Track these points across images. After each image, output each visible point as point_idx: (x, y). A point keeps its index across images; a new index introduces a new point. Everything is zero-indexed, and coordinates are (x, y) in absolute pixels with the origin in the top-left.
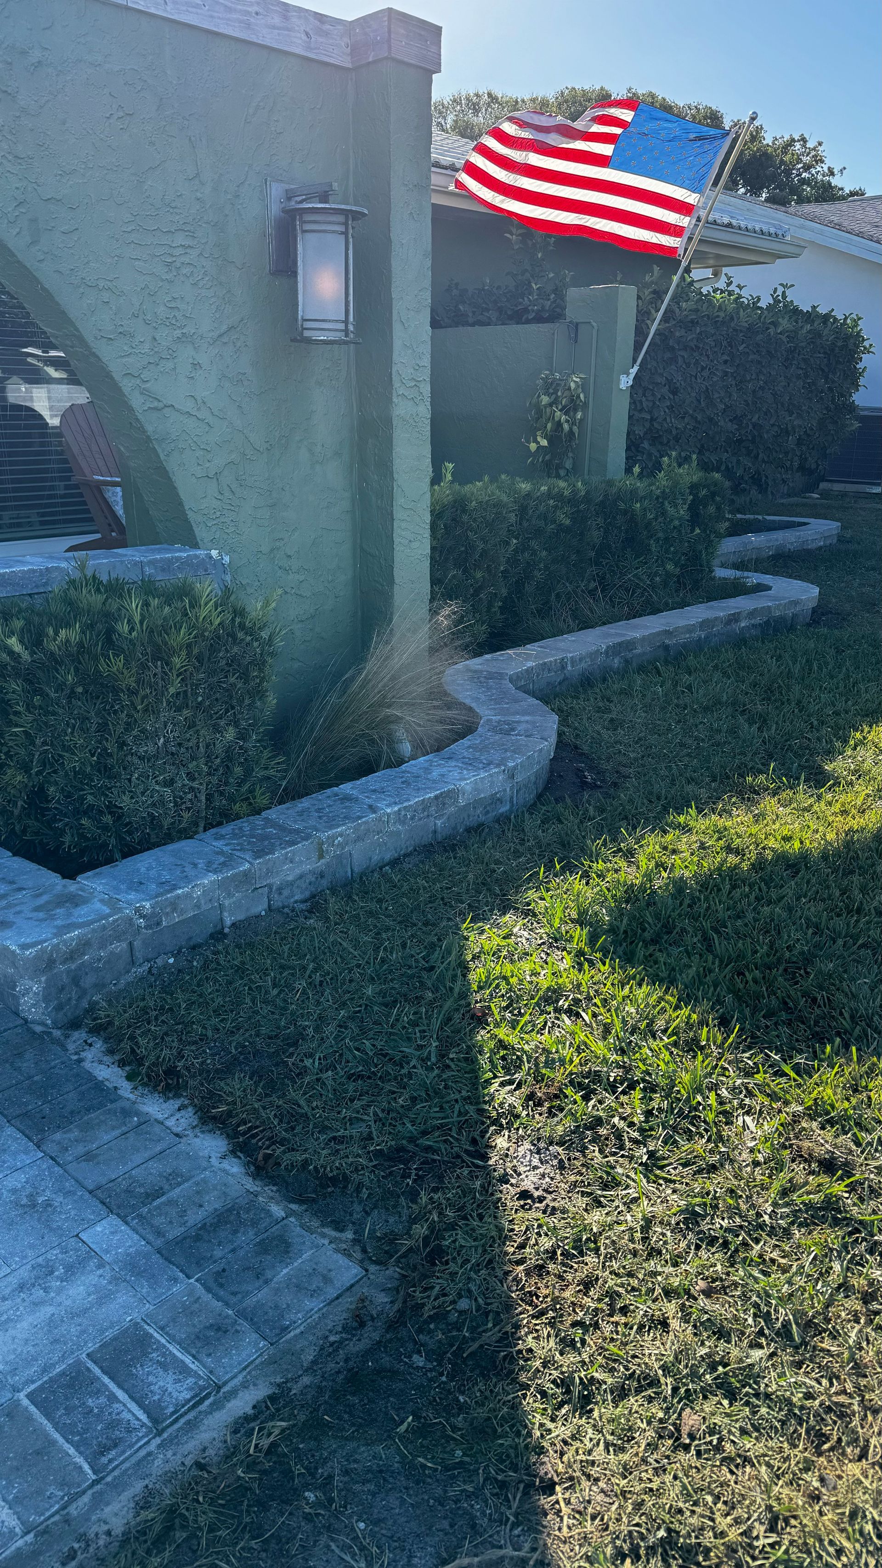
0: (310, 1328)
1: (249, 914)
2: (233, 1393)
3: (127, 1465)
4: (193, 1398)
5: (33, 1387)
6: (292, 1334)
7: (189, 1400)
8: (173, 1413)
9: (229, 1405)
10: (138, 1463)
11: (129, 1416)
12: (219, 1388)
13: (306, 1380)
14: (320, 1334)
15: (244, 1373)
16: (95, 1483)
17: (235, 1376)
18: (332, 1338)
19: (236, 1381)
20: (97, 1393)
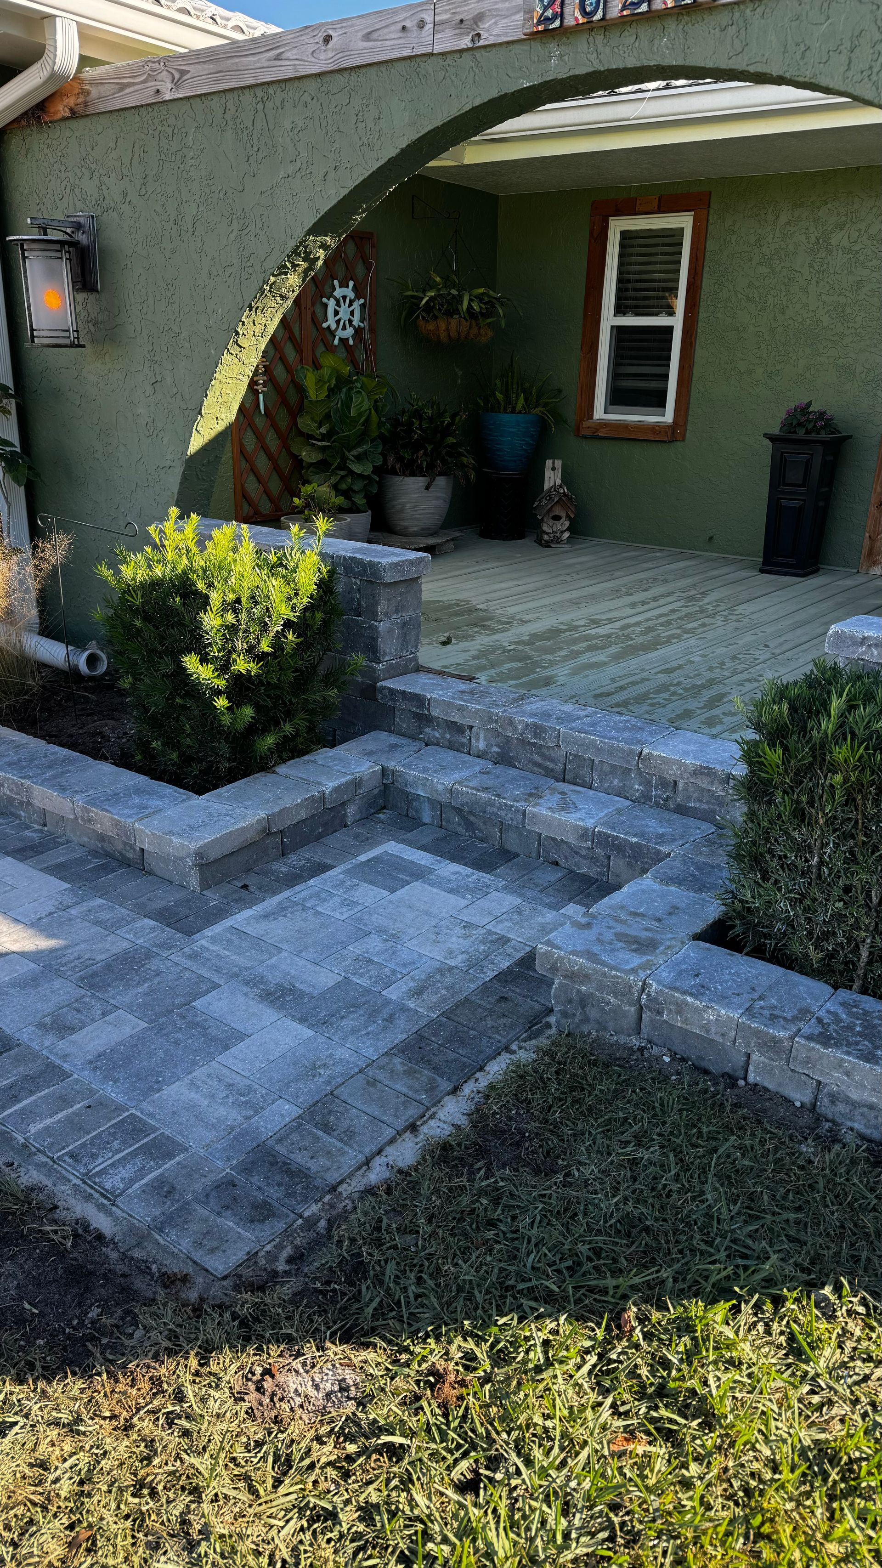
0: (164, 1249)
1: (780, 1090)
2: (109, 1213)
3: (64, 1172)
4: (107, 1191)
5: (139, 1114)
6: (158, 1237)
7: (103, 1188)
8: (95, 1183)
9: (101, 1215)
10: (65, 1178)
11: (98, 1162)
12: (113, 1205)
13: (114, 1255)
14: (158, 1257)
15: (126, 1216)
16: (52, 1159)
17: (123, 1211)
18: (154, 1267)
19: (119, 1213)
20: (124, 1143)
